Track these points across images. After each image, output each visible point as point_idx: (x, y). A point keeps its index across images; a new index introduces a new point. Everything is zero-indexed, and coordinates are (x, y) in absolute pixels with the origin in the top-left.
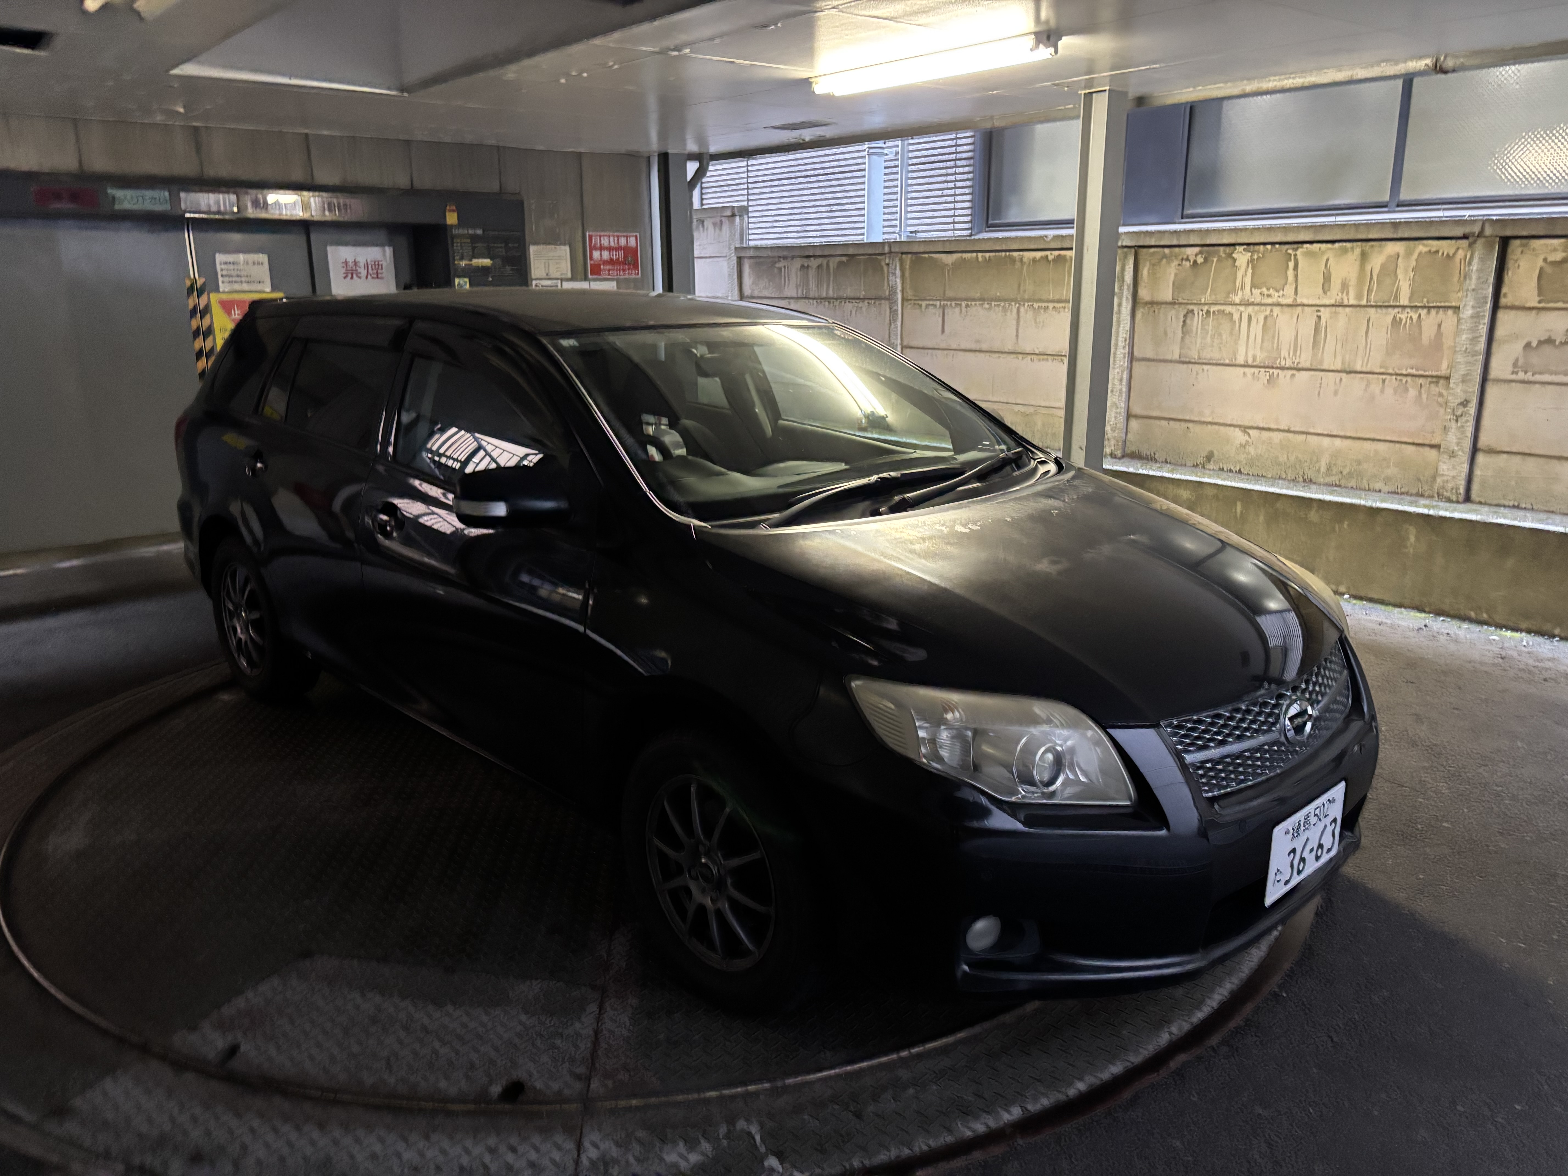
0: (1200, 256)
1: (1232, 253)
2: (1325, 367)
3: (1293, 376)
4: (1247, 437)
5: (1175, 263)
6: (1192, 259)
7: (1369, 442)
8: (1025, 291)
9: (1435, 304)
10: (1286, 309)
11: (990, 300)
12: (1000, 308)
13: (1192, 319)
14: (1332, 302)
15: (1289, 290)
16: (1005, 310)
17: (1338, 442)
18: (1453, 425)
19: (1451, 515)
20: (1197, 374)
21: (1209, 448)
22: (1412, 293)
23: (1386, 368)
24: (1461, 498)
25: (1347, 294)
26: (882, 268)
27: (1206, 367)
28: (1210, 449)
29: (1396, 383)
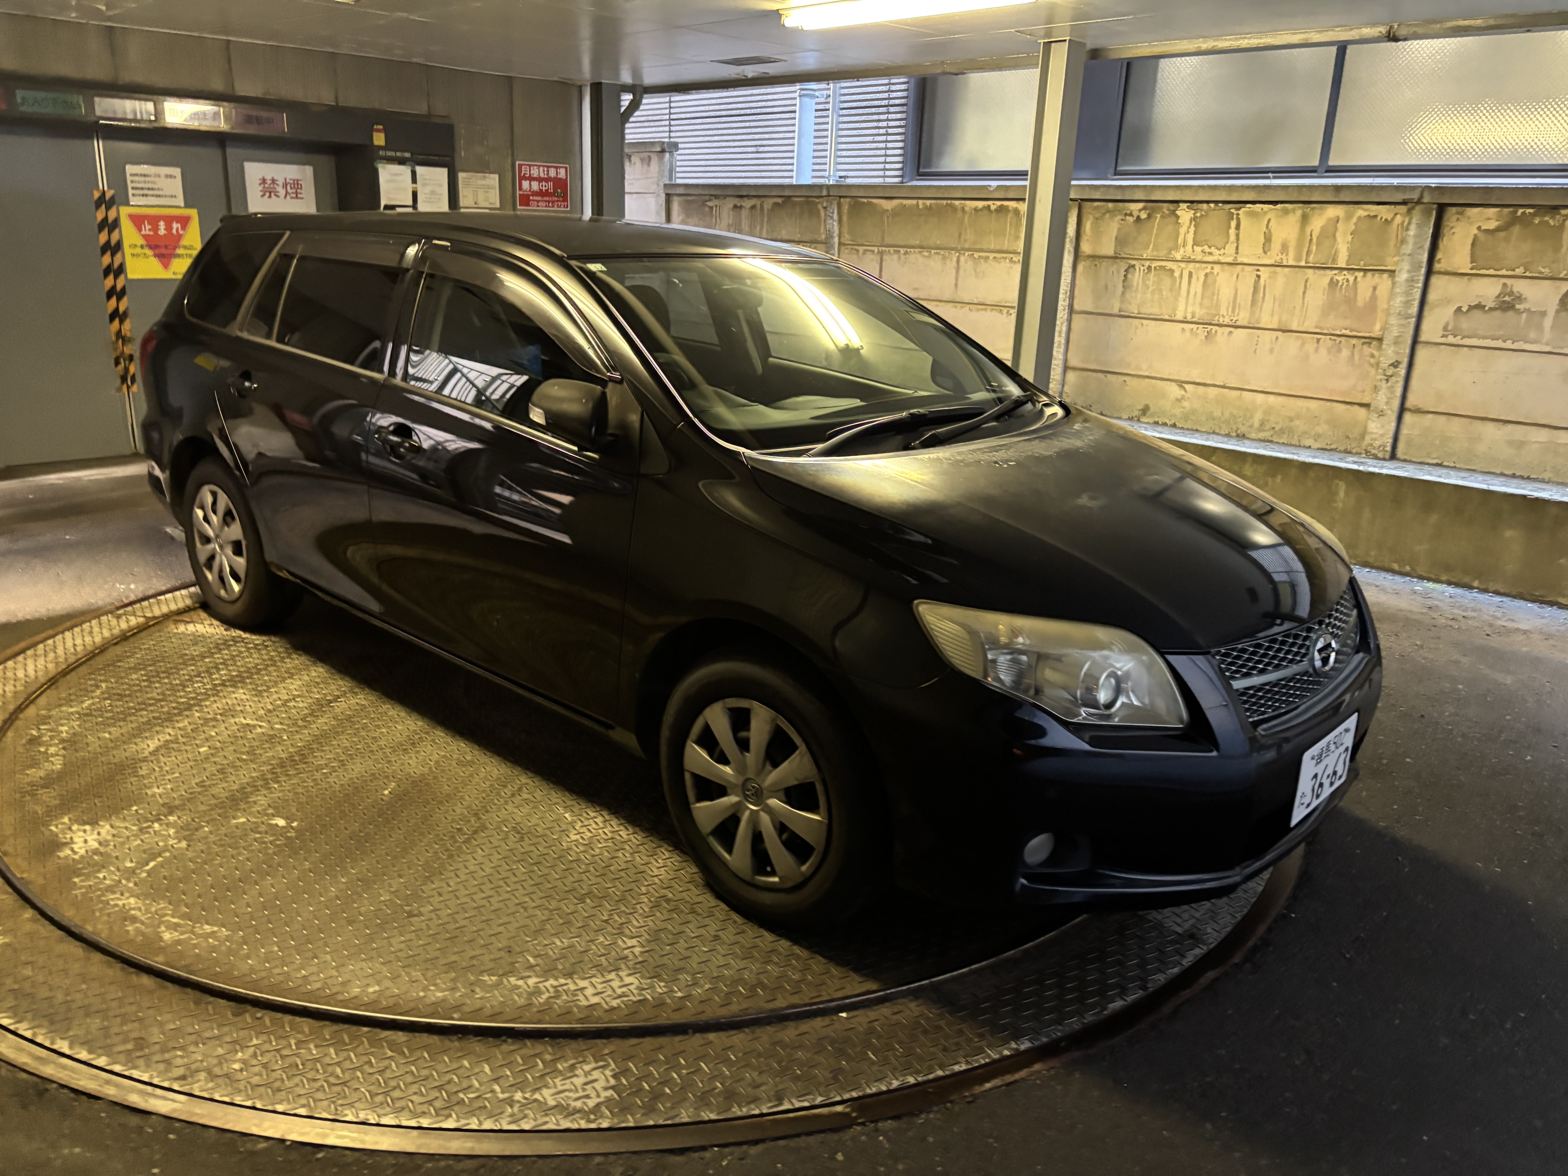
0: (1143, 212)
1: (1175, 211)
2: (1262, 325)
3: (1231, 332)
4: (1183, 392)
5: (1119, 218)
6: (1135, 214)
7: (1303, 399)
8: (965, 241)
9: (1370, 268)
10: (1226, 267)
11: (929, 248)
12: (940, 257)
13: (1133, 275)
14: (1272, 261)
15: (1230, 248)
16: (944, 258)
17: (1271, 398)
18: (1384, 384)
19: (1380, 471)
20: (1137, 328)
21: (1145, 402)
22: (1349, 256)
23: (1321, 328)
24: (1387, 456)
25: (1287, 255)
26: (819, 211)
27: (1145, 322)
28: (1147, 402)
29: (1330, 343)
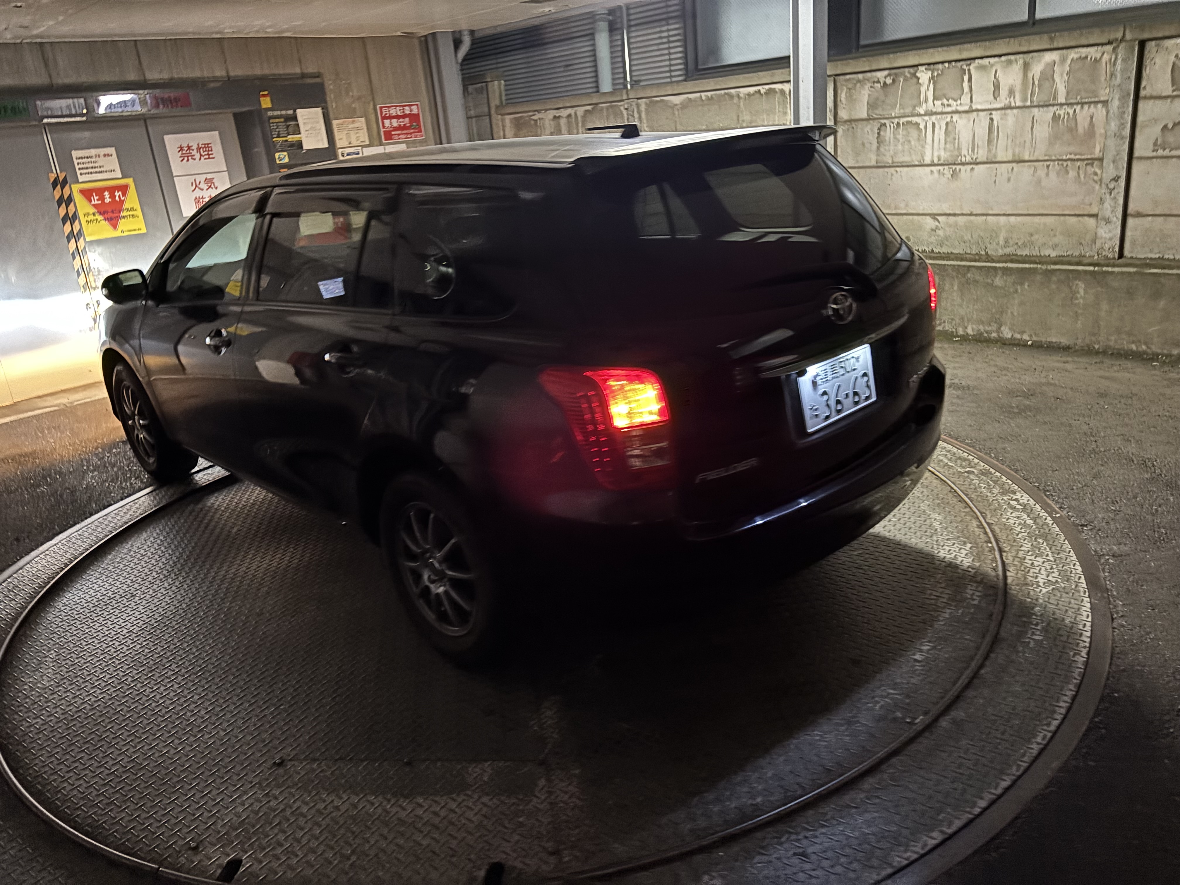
0: (888, 78)
1: (915, 71)
2: (999, 159)
3: (972, 169)
4: (937, 223)
5: (869, 85)
6: (882, 81)
7: (1039, 217)
8: (743, 121)
9: (1086, 100)
10: (964, 115)
13: (885, 131)
14: (1001, 105)
15: (966, 99)
17: (1012, 219)
18: (1107, 196)
19: (1112, 270)
20: (892, 175)
22: (1068, 93)
23: (1049, 156)
24: (1116, 255)
25: (1014, 98)
26: (621, 112)
27: (898, 169)
29: (1057, 167)
